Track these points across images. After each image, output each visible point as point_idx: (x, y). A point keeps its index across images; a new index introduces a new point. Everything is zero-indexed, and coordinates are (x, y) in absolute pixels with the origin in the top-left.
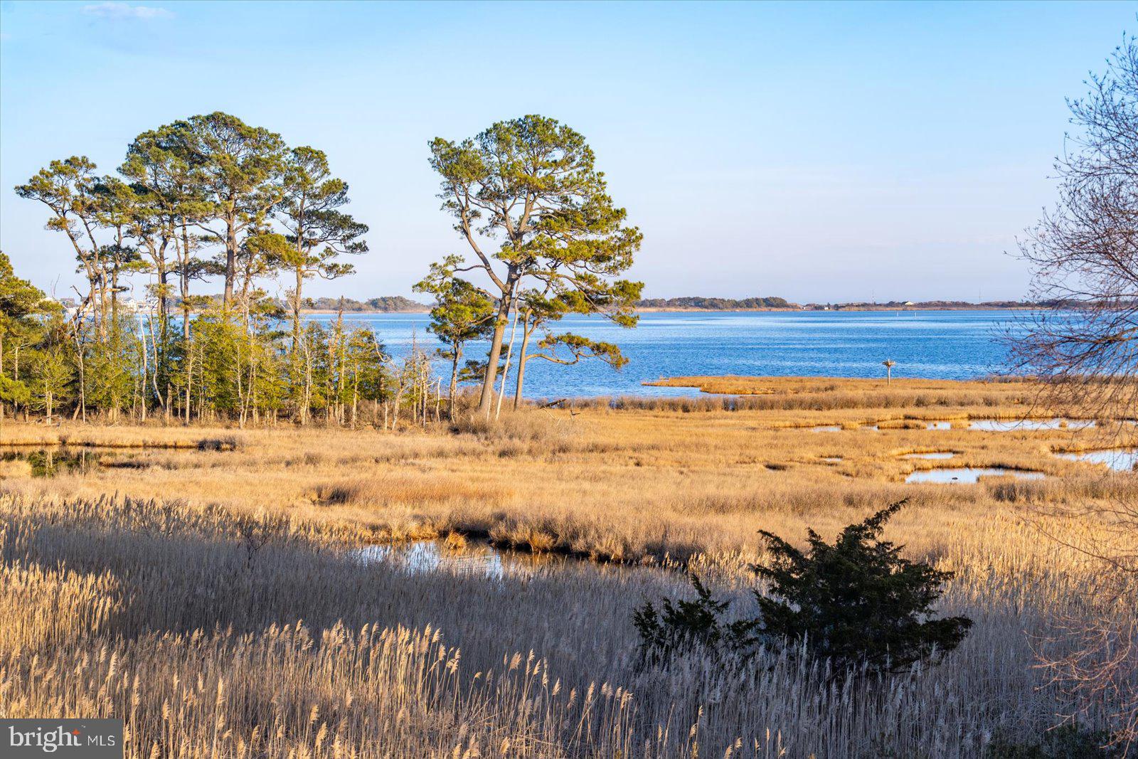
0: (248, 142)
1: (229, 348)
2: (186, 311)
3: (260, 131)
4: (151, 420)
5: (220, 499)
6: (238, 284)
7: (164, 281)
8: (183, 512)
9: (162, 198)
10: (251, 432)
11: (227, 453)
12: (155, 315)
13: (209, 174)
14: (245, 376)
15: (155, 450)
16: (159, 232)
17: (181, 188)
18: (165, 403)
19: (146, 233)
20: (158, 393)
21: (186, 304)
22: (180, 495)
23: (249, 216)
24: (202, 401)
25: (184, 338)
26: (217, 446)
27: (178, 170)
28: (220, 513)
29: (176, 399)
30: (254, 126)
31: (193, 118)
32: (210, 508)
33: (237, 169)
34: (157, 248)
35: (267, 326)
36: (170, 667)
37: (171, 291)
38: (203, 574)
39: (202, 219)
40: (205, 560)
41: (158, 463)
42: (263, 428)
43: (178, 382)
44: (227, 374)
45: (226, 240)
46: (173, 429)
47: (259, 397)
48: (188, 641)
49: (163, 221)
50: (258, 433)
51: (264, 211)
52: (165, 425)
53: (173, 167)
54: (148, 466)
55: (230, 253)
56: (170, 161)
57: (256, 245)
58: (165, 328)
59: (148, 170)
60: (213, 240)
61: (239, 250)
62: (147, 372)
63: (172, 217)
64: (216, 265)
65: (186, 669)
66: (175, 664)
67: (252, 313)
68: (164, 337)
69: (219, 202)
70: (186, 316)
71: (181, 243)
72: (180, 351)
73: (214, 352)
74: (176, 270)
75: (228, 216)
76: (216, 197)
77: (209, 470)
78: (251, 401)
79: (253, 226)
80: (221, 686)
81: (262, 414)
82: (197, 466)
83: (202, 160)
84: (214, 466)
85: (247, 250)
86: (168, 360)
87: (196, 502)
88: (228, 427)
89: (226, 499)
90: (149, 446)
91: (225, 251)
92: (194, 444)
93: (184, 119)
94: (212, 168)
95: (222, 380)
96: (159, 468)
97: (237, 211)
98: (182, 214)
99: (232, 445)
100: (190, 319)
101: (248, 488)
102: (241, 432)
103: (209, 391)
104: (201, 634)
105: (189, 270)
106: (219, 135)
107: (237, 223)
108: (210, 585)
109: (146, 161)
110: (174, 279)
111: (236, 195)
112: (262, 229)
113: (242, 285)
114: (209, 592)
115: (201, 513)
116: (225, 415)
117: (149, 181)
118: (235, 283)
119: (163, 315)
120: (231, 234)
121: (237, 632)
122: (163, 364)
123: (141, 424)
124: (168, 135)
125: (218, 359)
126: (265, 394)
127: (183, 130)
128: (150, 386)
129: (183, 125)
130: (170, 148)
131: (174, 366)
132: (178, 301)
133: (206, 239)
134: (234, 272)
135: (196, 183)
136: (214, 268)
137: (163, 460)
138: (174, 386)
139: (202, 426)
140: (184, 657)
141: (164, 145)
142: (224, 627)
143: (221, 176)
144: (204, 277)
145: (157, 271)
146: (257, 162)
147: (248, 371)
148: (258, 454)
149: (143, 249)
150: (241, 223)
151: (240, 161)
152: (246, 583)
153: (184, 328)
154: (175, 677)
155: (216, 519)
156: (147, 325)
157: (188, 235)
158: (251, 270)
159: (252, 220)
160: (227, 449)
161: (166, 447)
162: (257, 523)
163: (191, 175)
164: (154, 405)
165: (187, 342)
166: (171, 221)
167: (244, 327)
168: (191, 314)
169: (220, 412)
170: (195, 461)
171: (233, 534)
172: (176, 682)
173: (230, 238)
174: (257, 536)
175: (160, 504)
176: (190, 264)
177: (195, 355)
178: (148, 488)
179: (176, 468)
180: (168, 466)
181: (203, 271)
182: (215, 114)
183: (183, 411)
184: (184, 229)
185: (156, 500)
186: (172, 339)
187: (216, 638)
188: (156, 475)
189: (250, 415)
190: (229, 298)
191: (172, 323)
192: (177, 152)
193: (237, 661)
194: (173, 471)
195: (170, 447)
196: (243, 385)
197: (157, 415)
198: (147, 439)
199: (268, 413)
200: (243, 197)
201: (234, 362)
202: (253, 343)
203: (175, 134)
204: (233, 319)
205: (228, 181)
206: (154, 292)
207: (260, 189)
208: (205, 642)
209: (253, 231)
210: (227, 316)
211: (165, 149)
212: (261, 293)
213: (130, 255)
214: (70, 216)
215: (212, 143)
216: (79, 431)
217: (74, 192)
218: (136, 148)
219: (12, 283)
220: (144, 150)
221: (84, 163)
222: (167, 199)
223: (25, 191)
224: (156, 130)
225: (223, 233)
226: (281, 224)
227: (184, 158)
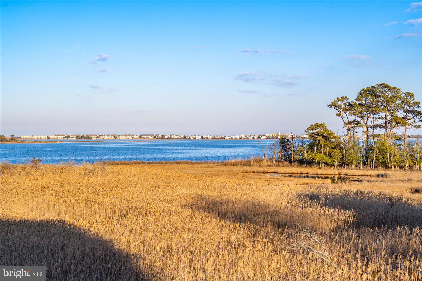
0: (391, 91)
1: (386, 149)
2: (373, 138)
3: (395, 88)
4: (364, 168)
5: (383, 191)
6: (388, 131)
7: (367, 130)
8: (373, 194)
9: (367, 107)
10: (392, 172)
11: (385, 178)
12: (365, 139)
13: (380, 100)
14: (390, 157)
15: (365, 177)
16: (366, 116)
17: (372, 104)
18: (367, 164)
19: (362, 117)
20: (366, 161)
21: (374, 136)
22: (372, 189)
23: (392, 112)
24: (378, 163)
25: (373, 146)
26: (382, 176)
27: (372, 99)
28: (383, 195)
29: (371, 163)
30: (393, 87)
31: (376, 85)
32: (380, 193)
33: (388, 99)
34: (366, 121)
35: (396, 143)
36: (369, 237)
37: (369, 133)
38: (378, 212)
39: (378, 113)
40: (379, 207)
41: (365, 180)
42: (395, 171)
43: (371, 158)
44: (385, 156)
45: (385, 119)
46: (370, 171)
47: (394, 162)
48: (374, 230)
49: (367, 114)
50: (394, 172)
51: (396, 110)
52: (367, 170)
53: (370, 99)
54: (363, 181)
55: (386, 122)
56: (370, 97)
57: (393, 120)
58: (368, 143)
59: (363, 99)
60: (381, 118)
61: (389, 121)
62: (363, 155)
63: (370, 112)
64: (382, 125)
65: (374, 238)
66: (371, 236)
67: (392, 139)
68: (367, 145)
69: (383, 108)
70: (374, 140)
71: (372, 119)
72: (372, 149)
73: (381, 150)
74: (371, 127)
75: (386, 112)
76: (382, 107)
77: (380, 183)
78: (392, 163)
79: (393, 114)
80: (384, 243)
81: (395, 167)
82: (376, 181)
83: (378, 96)
84: (381, 181)
85: (391, 121)
86: (368, 152)
87: (376, 191)
88: (385, 171)
89: (384, 191)
90: (363, 176)
91: (385, 121)
92: (376, 175)
93: (373, 85)
94: (381, 99)
95: (383, 158)
96: (366, 182)
97: (388, 110)
98: (373, 111)
99: (387, 176)
100: (375, 141)
101: (391, 188)
102: (389, 172)
103: (380, 160)
104: (378, 228)
105: (374, 127)
106: (383, 90)
107: (388, 114)
108: (380, 214)
109: (363, 97)
110: (370, 130)
111: (388, 106)
112: (395, 115)
113: (389, 131)
114: (380, 216)
115: (378, 195)
116: (384, 167)
117: (364, 103)
118: (387, 130)
119: (367, 139)
120: (386, 117)
121: (388, 228)
122: (367, 153)
123: (361, 169)
124: (369, 90)
125: (382, 152)
126: (396, 161)
127: (373, 88)
128: (363, 159)
129: (373, 87)
130: (370, 93)
131: (370, 153)
132: (371, 135)
133: (379, 118)
134: (387, 128)
135: (376, 103)
136: (381, 126)
137: (367, 180)
138: (370, 159)
139: (378, 170)
140: (373, 234)
141: (368, 92)
142: (384, 227)
143: (383, 101)
144: (379, 129)
145: (365, 127)
146: (394, 97)
147: (391, 155)
148: (394, 178)
149: (362, 121)
150: (389, 114)
151: (389, 97)
152: (391, 214)
153: (373, 143)
154: (371, 240)
155: (382, 196)
156: (363, 142)
157: (374, 117)
158: (392, 127)
159: (392, 113)
160: (385, 177)
161: (368, 176)
162: (394, 198)
163: (375, 101)
164: (364, 164)
165: (374, 147)
166: (370, 113)
167: (390, 143)
168: (375, 139)
169: (383, 166)
170: (376, 180)
171: (387, 201)
172: (371, 241)
173: (386, 118)
174: (394, 201)
175: (366, 192)
176: (375, 125)
177: (376, 151)
178: (363, 187)
179: (370, 182)
180: (368, 181)
181: (378, 127)
182: (382, 84)
183: (373, 166)
184: (373, 116)
185: (365, 190)
186: (369, 146)
187: (382, 229)
188: (365, 184)
189: (391, 167)
190: (385, 135)
191: (370, 141)
192: (371, 94)
193: (388, 236)
194: (370, 183)
195: (369, 176)
196: (389, 159)
197: (365, 167)
198: (362, 174)
199: (396, 167)
200: (390, 106)
201: (387, 153)
202: (392, 147)
203: (371, 89)
204: (387, 140)
205: (386, 102)
206: (365, 133)
207: (395, 104)
208: (379, 230)
209: (392, 116)
210: (385, 140)
211: (368, 94)
212: (395, 133)
213: (358, 123)
214: (342, 112)
215: (381, 92)
216: (344, 171)
217: (343, 106)
218: (360, 94)
219: (326, 131)
220: (362, 94)
221: (346, 98)
222: (368, 107)
223: (330, 106)
224: (366, 89)
225: (384, 116)
226: (400, 114)
227: (373, 96)
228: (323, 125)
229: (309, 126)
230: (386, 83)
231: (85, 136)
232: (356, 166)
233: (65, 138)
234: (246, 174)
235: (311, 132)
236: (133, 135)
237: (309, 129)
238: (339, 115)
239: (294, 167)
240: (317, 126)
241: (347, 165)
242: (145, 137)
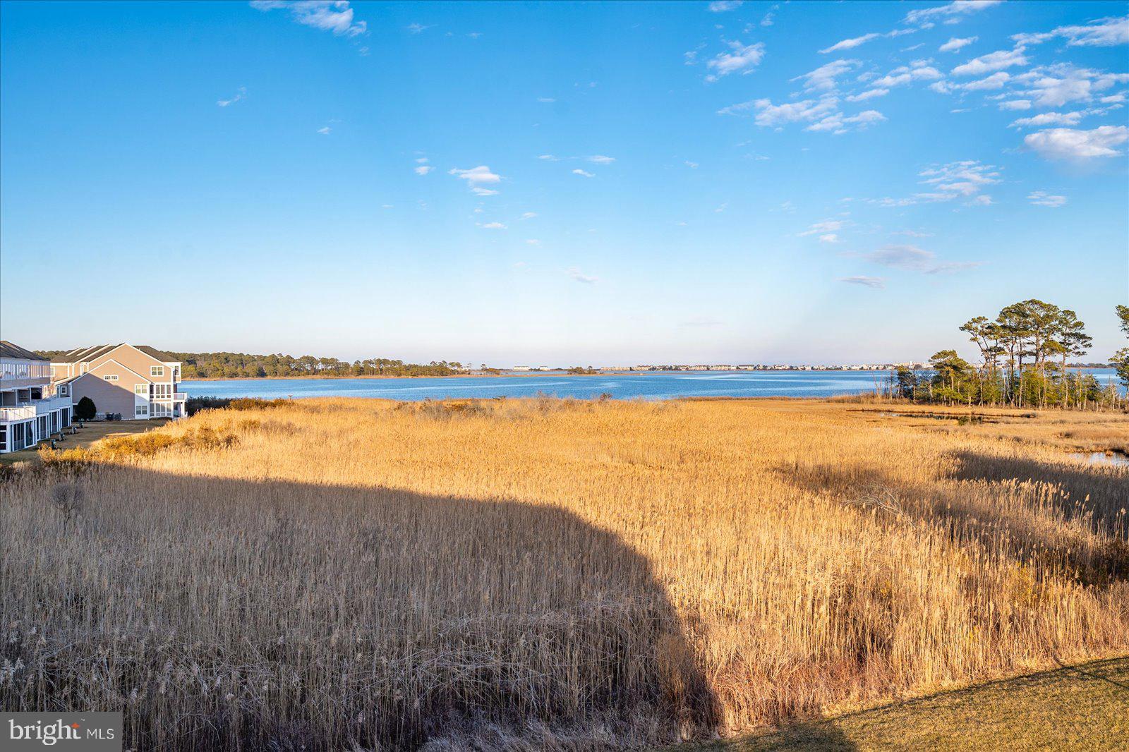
0: (1045, 309)
1: (1036, 382)
2: (1020, 369)
6: (1040, 359)
7: (1013, 358)
9: (1012, 330)
10: (1043, 411)
11: (1033, 418)
14: (1042, 392)
15: (1005, 417)
16: (1011, 341)
17: (1019, 326)
18: (1012, 401)
19: (1006, 342)
20: (1009, 397)
21: (1021, 366)
23: (1045, 335)
24: (1025, 400)
25: (1019, 378)
26: (1028, 416)
27: (1018, 320)
29: (1016, 399)
31: (1024, 302)
33: (1040, 319)
35: (1051, 374)
37: (1015, 362)
39: (1026, 336)
42: (1047, 410)
43: (1017, 394)
44: (1035, 391)
45: (1036, 344)
46: (1014, 410)
47: (1047, 399)
49: (1012, 338)
50: (1046, 412)
51: (1051, 333)
52: (1011, 408)
53: (1016, 319)
54: (997, 422)
55: (1037, 348)
56: (1015, 317)
57: (1047, 346)
58: (1012, 375)
59: (1007, 320)
60: (1032, 344)
61: (1041, 347)
62: (1006, 390)
64: (1032, 352)
67: (1045, 369)
68: (1012, 378)
69: (1033, 330)
71: (1019, 345)
72: (1018, 383)
73: (1030, 383)
74: (1017, 354)
75: (1037, 335)
78: (1044, 400)
79: (1046, 338)
81: (1048, 405)
83: (1028, 316)
84: (1026, 423)
85: (1043, 347)
86: (1013, 386)
88: (1034, 410)
91: (1035, 347)
92: (1020, 416)
93: (1020, 302)
95: (1033, 393)
97: (1040, 333)
98: (1020, 335)
99: (1034, 416)
100: (1023, 372)
102: (1039, 411)
103: (1028, 397)
105: (1022, 355)
106: (1034, 307)
107: (1040, 338)
109: (1006, 317)
110: (1016, 358)
111: (1040, 328)
112: (1050, 339)
113: (1042, 360)
116: (1034, 405)
117: (1007, 324)
119: (1012, 370)
120: (1037, 342)
122: (1011, 387)
124: (1015, 308)
125: (1032, 385)
126: (1049, 398)
127: (1020, 306)
129: (1020, 304)
130: (1015, 312)
131: (1015, 388)
132: (1017, 365)
133: (1028, 343)
134: (1039, 355)
135: (1025, 324)
136: (1031, 354)
138: (1015, 395)
139: (1026, 409)
141: (1013, 311)
143: (1034, 321)
144: (1028, 357)
145: (1010, 355)
146: (1048, 316)
147: (1043, 390)
148: (1042, 419)
150: (1042, 338)
151: (1042, 316)
153: (1019, 375)
157: (1022, 342)
158: (1045, 354)
161: (1010, 416)
163: (1023, 321)
164: (1008, 401)
165: (1020, 380)
166: (1015, 337)
167: (1042, 374)
168: (1022, 370)
169: (1032, 404)
176: (1022, 352)
177: (1023, 384)
180: (1008, 422)
181: (1027, 355)
182: (1032, 300)
183: (1018, 403)
184: (1020, 340)
186: (1015, 379)
189: (1043, 405)
190: (1037, 364)
191: (1015, 373)
192: (1018, 314)
196: (1041, 395)
197: (1008, 405)
199: (1050, 405)
200: (1043, 328)
201: (1038, 387)
202: (1045, 380)
203: (1017, 307)
204: (1038, 371)
205: (1037, 323)
207: (1049, 325)
209: (1046, 340)
210: (1035, 370)
211: (1013, 313)
212: (1050, 362)
213: (1000, 349)
214: (978, 337)
215: (1031, 310)
216: (979, 410)
217: (980, 329)
218: (1002, 313)
219: (957, 360)
220: (1006, 313)
221: (984, 319)
222: (1014, 330)
223: (963, 329)
224: (1010, 306)
225: (1035, 341)
226: (1057, 338)
227: (1020, 315)
228: (953, 353)
229: (934, 354)
230: (1039, 299)
231: (673, 368)
232: (996, 403)
233: (650, 369)
234: (851, 413)
235: (937, 361)
236: (729, 366)
237: (934, 357)
238: (974, 340)
239: (914, 404)
240: (944, 354)
241: (985, 402)
242: (743, 368)
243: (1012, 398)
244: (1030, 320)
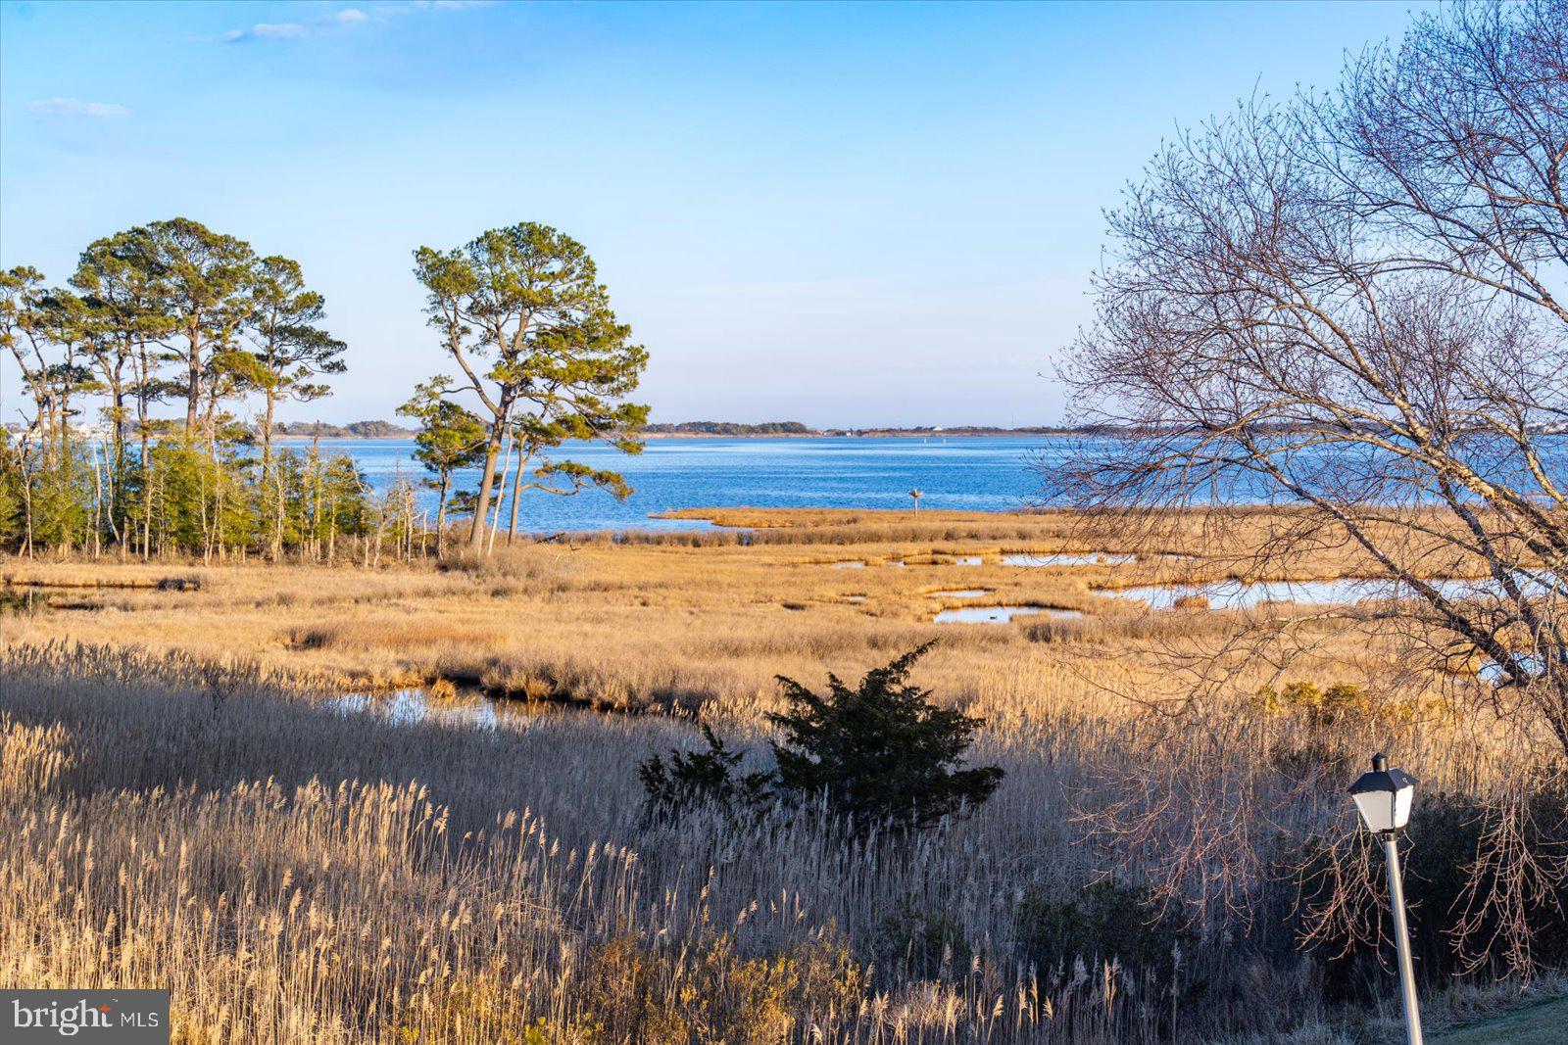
0: (213, 250)
1: (193, 477)
2: (144, 436)
3: (227, 239)
4: (105, 557)
5: (182, 643)
6: (202, 407)
7: (120, 404)
8: (141, 658)
9: (118, 312)
10: (217, 570)
11: (190, 593)
12: (110, 441)
13: (170, 286)
14: (210, 509)
15: (110, 590)
16: (115, 349)
17: (138, 301)
18: (121, 538)
19: (100, 351)
20: (114, 527)
21: (144, 428)
22: (138, 639)
23: (215, 332)
24: (162, 536)
25: (142, 466)
26: (180, 585)
27: (136, 282)
28: (182, 659)
29: (134, 534)
30: (220, 233)
31: (152, 225)
32: (172, 653)
33: (201, 281)
34: (113, 367)
35: (235, 454)
36: (128, 828)
37: (128, 415)
38: (164, 726)
39: (163, 336)
40: (166, 710)
41: (113, 605)
42: (231, 565)
43: (137, 515)
44: (190, 506)
45: (188, 358)
46: (130, 567)
47: (226, 532)
48: (147, 800)
49: (118, 338)
50: (225, 571)
51: (231, 326)
52: (121, 562)
53: (130, 278)
54: (102, 607)
55: (194, 373)
56: (127, 272)
57: (221, 364)
58: (121, 455)
59: (103, 281)
60: (175, 358)
61: (203, 369)
62: (101, 503)
63: (129, 333)
64: (178, 386)
65: (145, 830)
66: (133, 824)
67: (217, 438)
68: (120, 465)
69: (181, 316)
70: (145, 442)
71: (139, 361)
72: (138, 481)
73: (175, 481)
74: (133, 391)
75: (191, 332)
76: (178, 312)
77: (171, 612)
78: (217, 535)
79: (219, 343)
80: (184, 849)
81: (229, 550)
82: (157, 607)
83: (163, 271)
84: (175, 607)
85: (212, 370)
86: (124, 491)
87: (155, 647)
88: (191, 565)
89: (188, 644)
90: (103, 586)
91: (188, 370)
92: (153, 584)
93: (141, 225)
94: (174, 279)
95: (184, 513)
96: (115, 609)
97: (201, 326)
98: (140, 330)
99: (197, 584)
100: (149, 446)
101: (214, 632)
102: (205, 569)
103: (170, 525)
104: (162, 792)
105: (148, 391)
106: (180, 243)
107: (200, 340)
108: (172, 737)
109: (100, 271)
110: (131, 402)
111: (200, 310)
112: (229, 346)
113: (207, 408)
114: (171, 745)
115: (162, 659)
116: (188, 551)
117: (103, 293)
118: (199, 406)
119: (119, 441)
120: (194, 352)
121: (203, 789)
122: (119, 495)
123: (95, 561)
124: (124, 244)
125: (180, 489)
126: (233, 527)
127: (141, 238)
128: (104, 520)
129: (141, 232)
130: (126, 257)
131: (131, 497)
132: (136, 425)
133: (166, 357)
134: (197, 394)
135: (155, 296)
136: (175, 389)
137: (119, 601)
138: (131, 520)
139: (163, 564)
140: (142, 818)
141: (120, 254)
142: (188, 784)
143: (183, 288)
144: (164, 399)
145: (112, 393)
146: (224, 273)
147: (214, 503)
148: (224, 593)
149: (97, 368)
150: (206, 340)
151: (204, 272)
152: (212, 735)
153: (142, 456)
154: (133, 839)
155: (178, 665)
156: (101, 452)
157: (146, 353)
158: (217, 392)
159: (218, 336)
160: (190, 589)
161: (122, 586)
162: (224, 670)
163: (150, 288)
164: (109, 540)
165: (146, 471)
166: (128, 338)
167: (209, 454)
168: (149, 439)
169: (182, 547)
170: (155, 602)
171: (196, 682)
172: (134, 844)
173: (193, 357)
174: (224, 683)
175: (115, 649)
176: (149, 384)
177: (155, 485)
178: (102, 632)
179: (133, 610)
180: (125, 607)
181: (163, 392)
182: (177, 220)
183: (142, 546)
184: (142, 347)
185: (111, 644)
186: (128, 467)
187: (179, 796)
188: (112, 617)
189: (216, 551)
190: (192, 422)
191: (129, 450)
192: (135, 262)
193: (202, 822)
194: (130, 612)
195: (127, 586)
196: (208, 518)
197: (112, 551)
198: (101, 578)
199: (236, 549)
200: (208, 311)
201: (198, 493)
202: (219, 472)
203: (132, 242)
204: (196, 445)
205: (191, 294)
206: (109, 417)
207: (227, 302)
208: (167, 799)
209: (218, 348)
210: (190, 442)
211: (121, 258)
212: (228, 417)
213: (82, 375)
214: (15, 332)
215: (171, 251)
217: (20, 305)
218: (88, 258)
220: (99, 259)
221: (31, 274)
222: (123, 313)
224: (111, 238)
225: (186, 350)
226: (250, 341)
227: (142, 268)
230: (191, 217)
232: (76, 547)
243: (121, 529)
244: (169, 283)
